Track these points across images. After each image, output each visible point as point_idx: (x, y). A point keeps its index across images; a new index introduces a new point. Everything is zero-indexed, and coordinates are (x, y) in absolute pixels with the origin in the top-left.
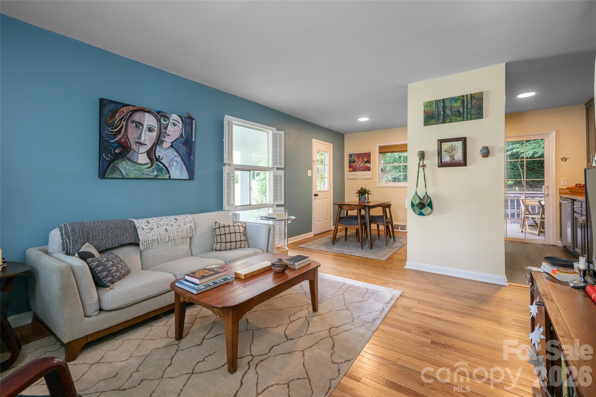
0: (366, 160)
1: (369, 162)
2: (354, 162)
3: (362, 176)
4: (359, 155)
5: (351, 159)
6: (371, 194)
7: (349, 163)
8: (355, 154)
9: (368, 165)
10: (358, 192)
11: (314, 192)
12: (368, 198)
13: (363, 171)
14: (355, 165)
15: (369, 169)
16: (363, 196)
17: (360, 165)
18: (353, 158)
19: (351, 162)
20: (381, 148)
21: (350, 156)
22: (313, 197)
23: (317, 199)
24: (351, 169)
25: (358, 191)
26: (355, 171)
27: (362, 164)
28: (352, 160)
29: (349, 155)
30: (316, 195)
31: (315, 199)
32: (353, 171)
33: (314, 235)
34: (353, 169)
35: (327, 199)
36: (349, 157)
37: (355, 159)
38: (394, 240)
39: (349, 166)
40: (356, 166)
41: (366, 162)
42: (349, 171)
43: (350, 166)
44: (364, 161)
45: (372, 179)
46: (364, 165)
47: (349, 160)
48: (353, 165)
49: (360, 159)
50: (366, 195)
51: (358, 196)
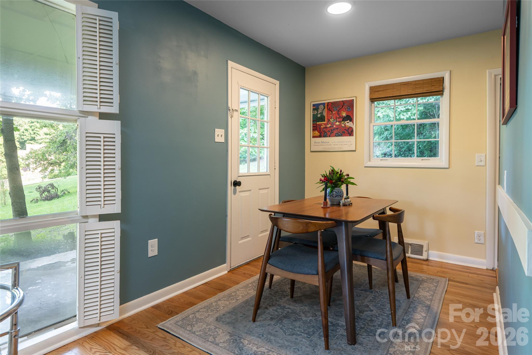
0: (344, 114)
1: (349, 118)
2: (322, 119)
3: (335, 146)
4: (331, 106)
5: (317, 114)
6: (353, 184)
7: (313, 121)
8: (324, 104)
9: (348, 124)
10: (323, 178)
11: (231, 177)
12: (347, 194)
13: (339, 136)
14: (324, 124)
15: (349, 132)
16: (336, 189)
17: (333, 124)
18: (320, 111)
19: (316, 119)
20: (373, 90)
21: (316, 107)
22: (230, 188)
23: (240, 192)
24: (317, 133)
25: (325, 177)
26: (324, 137)
27: (338, 123)
28: (319, 116)
29: (314, 105)
30: (237, 184)
31: (235, 192)
32: (320, 136)
33: (232, 271)
34: (320, 132)
35: (265, 191)
36: (314, 109)
37: (325, 114)
38: (408, 297)
39: (313, 127)
40: (326, 128)
41: (345, 119)
42: (314, 137)
43: (315, 128)
44: (340, 117)
45: (355, 151)
46: (340, 125)
47: (313, 115)
48: (321, 125)
49: (333, 112)
50: (343, 187)
51: (323, 189)
